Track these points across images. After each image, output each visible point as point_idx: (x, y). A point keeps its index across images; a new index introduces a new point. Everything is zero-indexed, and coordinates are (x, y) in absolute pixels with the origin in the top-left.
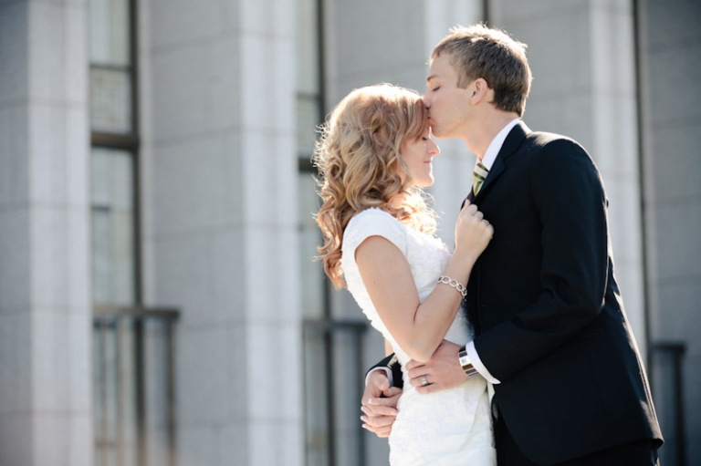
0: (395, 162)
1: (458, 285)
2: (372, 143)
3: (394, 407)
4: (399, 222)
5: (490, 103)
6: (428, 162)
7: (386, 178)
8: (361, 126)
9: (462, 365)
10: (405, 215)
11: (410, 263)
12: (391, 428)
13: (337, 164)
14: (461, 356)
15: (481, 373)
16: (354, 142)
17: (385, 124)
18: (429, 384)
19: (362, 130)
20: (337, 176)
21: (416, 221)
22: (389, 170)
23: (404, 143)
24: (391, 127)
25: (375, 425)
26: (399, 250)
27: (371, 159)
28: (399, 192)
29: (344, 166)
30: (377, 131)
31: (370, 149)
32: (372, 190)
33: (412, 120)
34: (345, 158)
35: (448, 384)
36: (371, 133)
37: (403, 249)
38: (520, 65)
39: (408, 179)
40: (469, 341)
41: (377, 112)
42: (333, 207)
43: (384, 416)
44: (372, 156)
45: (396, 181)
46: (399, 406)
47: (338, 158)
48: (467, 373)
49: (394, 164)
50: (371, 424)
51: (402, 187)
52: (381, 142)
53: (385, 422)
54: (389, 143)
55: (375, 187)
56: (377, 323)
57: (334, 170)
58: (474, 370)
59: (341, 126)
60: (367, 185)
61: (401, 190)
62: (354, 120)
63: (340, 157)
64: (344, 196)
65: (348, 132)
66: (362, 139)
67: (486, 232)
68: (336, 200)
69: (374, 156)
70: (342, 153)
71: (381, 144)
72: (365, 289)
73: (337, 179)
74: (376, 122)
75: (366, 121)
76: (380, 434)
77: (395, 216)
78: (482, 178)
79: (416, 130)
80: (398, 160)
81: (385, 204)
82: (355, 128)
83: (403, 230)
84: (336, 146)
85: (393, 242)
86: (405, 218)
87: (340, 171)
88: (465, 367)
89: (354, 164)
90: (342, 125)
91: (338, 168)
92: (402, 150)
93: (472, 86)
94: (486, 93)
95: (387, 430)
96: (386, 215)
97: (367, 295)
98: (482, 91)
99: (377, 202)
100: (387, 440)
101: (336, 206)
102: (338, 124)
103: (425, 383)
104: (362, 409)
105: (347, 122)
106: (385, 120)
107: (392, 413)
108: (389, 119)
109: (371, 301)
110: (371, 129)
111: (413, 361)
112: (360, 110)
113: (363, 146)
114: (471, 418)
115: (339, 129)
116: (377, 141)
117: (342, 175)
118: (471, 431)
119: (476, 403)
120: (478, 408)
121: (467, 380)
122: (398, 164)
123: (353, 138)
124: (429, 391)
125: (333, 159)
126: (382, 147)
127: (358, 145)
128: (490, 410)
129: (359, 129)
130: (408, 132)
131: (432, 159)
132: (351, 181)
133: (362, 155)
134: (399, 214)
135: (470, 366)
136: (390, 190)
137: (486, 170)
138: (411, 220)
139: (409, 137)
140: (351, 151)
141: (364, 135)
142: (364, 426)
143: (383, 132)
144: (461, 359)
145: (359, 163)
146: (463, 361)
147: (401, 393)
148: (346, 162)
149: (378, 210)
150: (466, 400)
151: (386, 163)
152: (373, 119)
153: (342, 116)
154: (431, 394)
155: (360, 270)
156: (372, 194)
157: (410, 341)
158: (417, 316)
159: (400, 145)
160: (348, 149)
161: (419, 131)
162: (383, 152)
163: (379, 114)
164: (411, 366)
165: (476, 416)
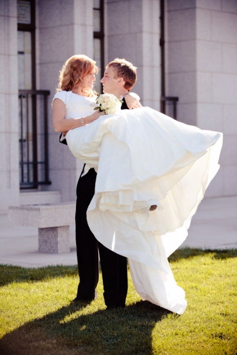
5: (123, 85)
16: (67, 73)
19: (70, 69)
24: (78, 70)
33: (87, 69)
38: (135, 75)
93: (119, 79)
94: (123, 82)
110: (73, 70)
116: (74, 74)
141: (70, 72)
151: (75, 82)
152: (74, 66)
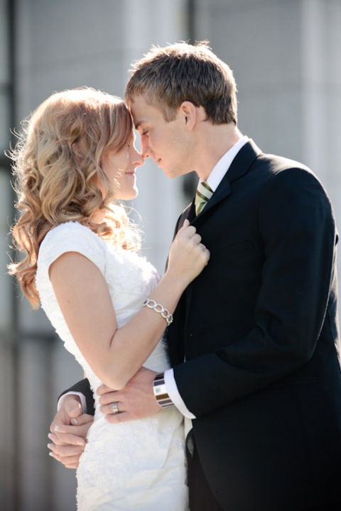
0: (95, 176)
1: (163, 310)
2: (70, 155)
3: (83, 436)
4: (99, 238)
5: (205, 121)
6: (132, 173)
7: (86, 192)
8: (59, 137)
9: (156, 394)
10: (107, 231)
11: (108, 282)
12: (78, 459)
13: (33, 176)
14: (156, 384)
15: (176, 404)
16: (52, 153)
17: (85, 134)
18: (119, 412)
19: (60, 140)
20: (34, 188)
21: (118, 239)
22: (89, 184)
23: (105, 155)
24: (92, 137)
25: (62, 455)
26: (97, 267)
27: (70, 173)
28: (101, 208)
29: (41, 178)
30: (76, 141)
31: (69, 161)
32: (71, 204)
33: (114, 130)
34: (42, 170)
35: (140, 413)
36: (70, 144)
37: (101, 267)
39: (110, 194)
40: (167, 369)
41: (77, 121)
42: (29, 221)
43: (71, 445)
44: (70, 169)
45: (97, 195)
46: (89, 437)
47: (34, 170)
48: (161, 403)
49: (95, 177)
50: (57, 453)
51: (103, 203)
52: (80, 153)
53: (71, 453)
54: (88, 154)
55: (74, 200)
56: (70, 344)
57: (31, 182)
58: (170, 401)
59: (38, 135)
60: (65, 199)
61: (102, 206)
62: (52, 128)
63: (37, 168)
64: (41, 211)
65: (46, 141)
66: (60, 149)
67: (202, 257)
68: (32, 214)
69: (73, 169)
70: (39, 165)
71: (80, 156)
72: (58, 307)
73: (34, 192)
74: (76, 132)
75: (65, 130)
76: (68, 464)
77: (95, 231)
78: (206, 199)
79: (118, 141)
80: (99, 175)
81: (86, 218)
82: (52, 138)
83: (103, 248)
84: (33, 155)
85: (91, 259)
86: (105, 234)
87: (37, 184)
88: (159, 397)
89: (53, 177)
90: (39, 133)
91: (35, 181)
92: (103, 162)
94: (197, 113)
95: (74, 461)
96: (86, 230)
97: (61, 315)
98: (191, 112)
99: (78, 216)
100: (74, 471)
101: (32, 221)
102: (36, 131)
103: (116, 410)
104: (49, 435)
105: (44, 130)
106: (85, 129)
107: (80, 442)
108: (89, 129)
109: (64, 321)
110: (70, 139)
111: (104, 386)
112: (59, 118)
113: (61, 158)
114: (164, 452)
115: (37, 138)
116: (76, 153)
117: (39, 188)
118: (163, 467)
119: (170, 436)
120: (172, 441)
121: (160, 411)
122: (99, 178)
123: (50, 149)
124: (120, 420)
125: (29, 170)
126: (81, 159)
127: (56, 156)
128: (184, 445)
129: (57, 139)
130: (110, 143)
131: (135, 170)
132: (48, 195)
133: (60, 168)
134: (100, 229)
135: (166, 396)
136: (90, 205)
137: (211, 190)
138: (113, 236)
139: (111, 148)
140: (48, 162)
141: (63, 146)
142: (51, 454)
143: (82, 142)
144: (155, 388)
145: (57, 177)
146: (157, 391)
147: (92, 421)
148: (43, 175)
149: (77, 224)
150: (160, 432)
151: (86, 177)
152: (73, 128)
153: (40, 123)
154: (121, 423)
155: (54, 287)
156: (72, 208)
157: (103, 366)
158: (114, 340)
159: (101, 157)
160: (44, 161)
161: (121, 142)
162: (83, 164)
163: (78, 123)
164: (103, 391)
165: (169, 450)
